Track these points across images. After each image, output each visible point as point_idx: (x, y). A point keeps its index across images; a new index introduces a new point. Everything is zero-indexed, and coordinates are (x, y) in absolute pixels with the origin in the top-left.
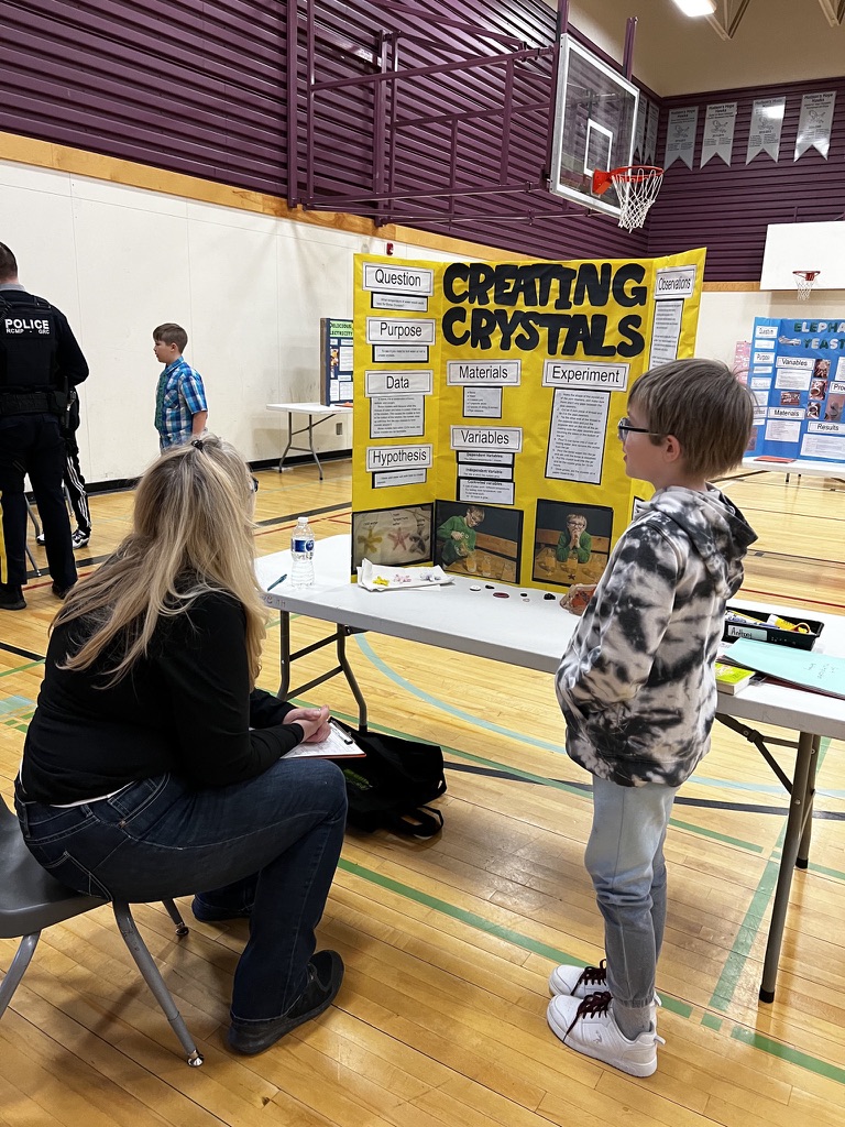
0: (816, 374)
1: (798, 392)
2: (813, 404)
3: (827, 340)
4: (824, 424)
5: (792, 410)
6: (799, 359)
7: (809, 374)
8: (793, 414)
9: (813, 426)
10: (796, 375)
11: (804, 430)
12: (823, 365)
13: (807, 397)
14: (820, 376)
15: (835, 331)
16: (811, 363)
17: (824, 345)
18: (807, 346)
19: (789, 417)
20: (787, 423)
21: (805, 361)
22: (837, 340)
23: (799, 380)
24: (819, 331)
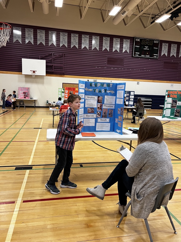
0: (98, 102)
1: (93, 108)
2: (99, 112)
3: (101, 89)
4: (102, 119)
5: (92, 115)
6: (92, 96)
7: (96, 102)
9: (99, 120)
10: (92, 102)
11: (96, 121)
12: (100, 98)
14: (99, 102)
16: (96, 98)
17: (100, 91)
18: (95, 92)
19: (91, 117)
20: (90, 119)
21: (94, 97)
22: (104, 90)
23: (93, 104)
24: (98, 86)
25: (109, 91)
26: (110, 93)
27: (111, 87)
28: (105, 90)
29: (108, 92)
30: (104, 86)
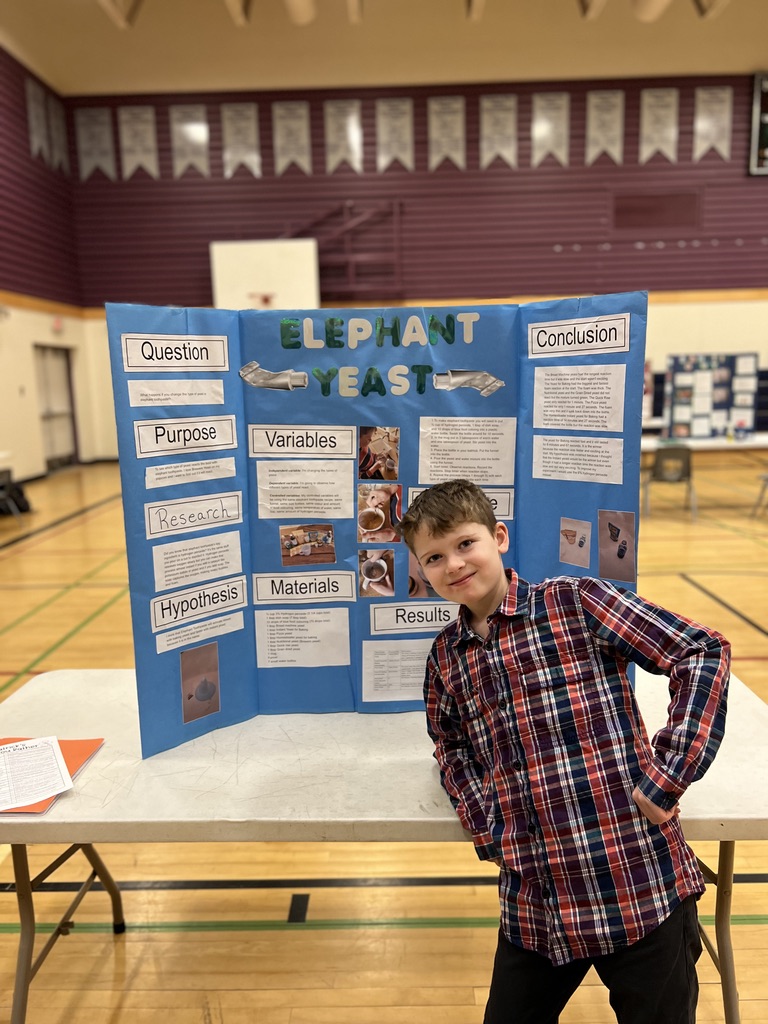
0: (366, 469)
1: (326, 525)
2: (374, 556)
3: (379, 369)
4: (412, 607)
5: (321, 577)
6: (313, 430)
7: (346, 472)
8: (324, 588)
9: (383, 618)
10: (311, 477)
11: (360, 630)
12: (382, 441)
13: (353, 537)
14: (377, 476)
15: (396, 342)
16: (345, 438)
17: (373, 386)
18: (326, 389)
19: (313, 596)
20: (311, 614)
21: (328, 435)
22: (405, 370)
23: (323, 490)
24: (352, 343)
25: (455, 373)
26: (460, 390)
27: (468, 338)
28: (421, 374)
29: (444, 384)
30: (406, 341)
